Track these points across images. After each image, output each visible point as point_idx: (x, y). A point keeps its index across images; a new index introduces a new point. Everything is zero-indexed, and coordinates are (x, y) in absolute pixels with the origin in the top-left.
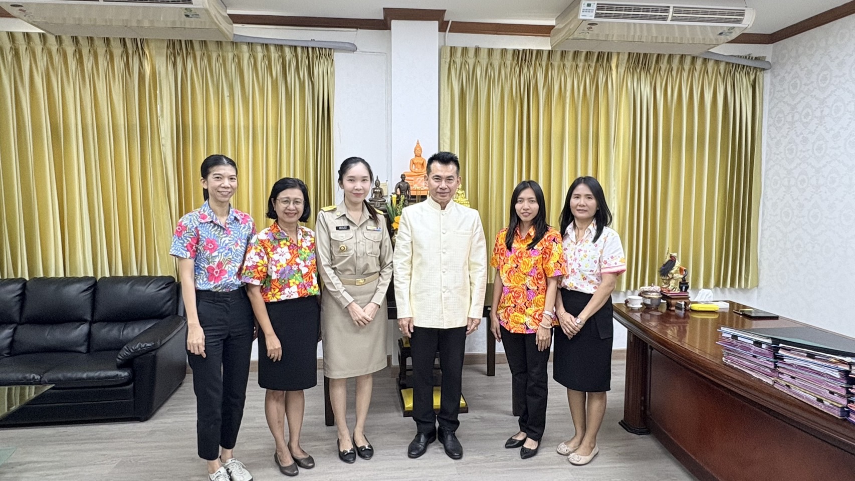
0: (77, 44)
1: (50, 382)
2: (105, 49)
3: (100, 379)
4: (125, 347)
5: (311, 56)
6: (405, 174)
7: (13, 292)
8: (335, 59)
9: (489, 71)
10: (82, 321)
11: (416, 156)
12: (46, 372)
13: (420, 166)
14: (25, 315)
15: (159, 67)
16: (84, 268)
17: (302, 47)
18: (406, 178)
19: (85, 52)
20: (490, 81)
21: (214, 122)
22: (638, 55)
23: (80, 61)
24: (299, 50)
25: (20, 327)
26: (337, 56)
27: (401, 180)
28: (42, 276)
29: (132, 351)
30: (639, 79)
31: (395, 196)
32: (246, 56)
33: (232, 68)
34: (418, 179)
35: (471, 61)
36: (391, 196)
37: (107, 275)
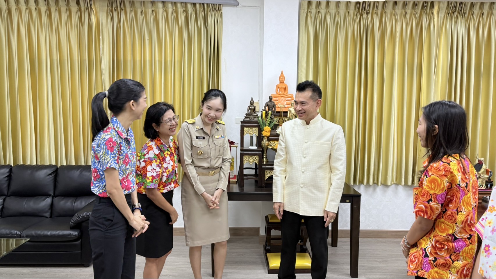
0: (48, 5)
1: (27, 236)
2: (66, 7)
3: (59, 236)
4: (76, 214)
5: (206, 10)
6: (272, 96)
7: (3, 174)
8: (223, 12)
9: (337, 18)
10: (47, 195)
11: (280, 82)
12: (24, 230)
13: (283, 90)
14: (11, 190)
15: (102, 20)
16: (50, 159)
17: (200, 4)
18: (273, 99)
19: (53, 10)
20: (337, 26)
21: (138, 58)
22: (456, 3)
23: (50, 16)
24: (198, 6)
25: (7, 199)
26: (225, 10)
27: (269, 100)
28: (22, 163)
29: (80, 217)
30: (456, 22)
31: (265, 112)
32: (161, 11)
33: (151, 19)
34: (282, 99)
35: (323, 11)
36: (262, 112)
37: (65, 164)
